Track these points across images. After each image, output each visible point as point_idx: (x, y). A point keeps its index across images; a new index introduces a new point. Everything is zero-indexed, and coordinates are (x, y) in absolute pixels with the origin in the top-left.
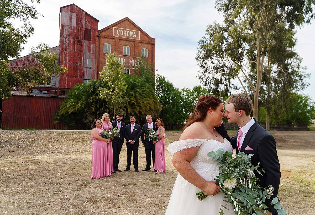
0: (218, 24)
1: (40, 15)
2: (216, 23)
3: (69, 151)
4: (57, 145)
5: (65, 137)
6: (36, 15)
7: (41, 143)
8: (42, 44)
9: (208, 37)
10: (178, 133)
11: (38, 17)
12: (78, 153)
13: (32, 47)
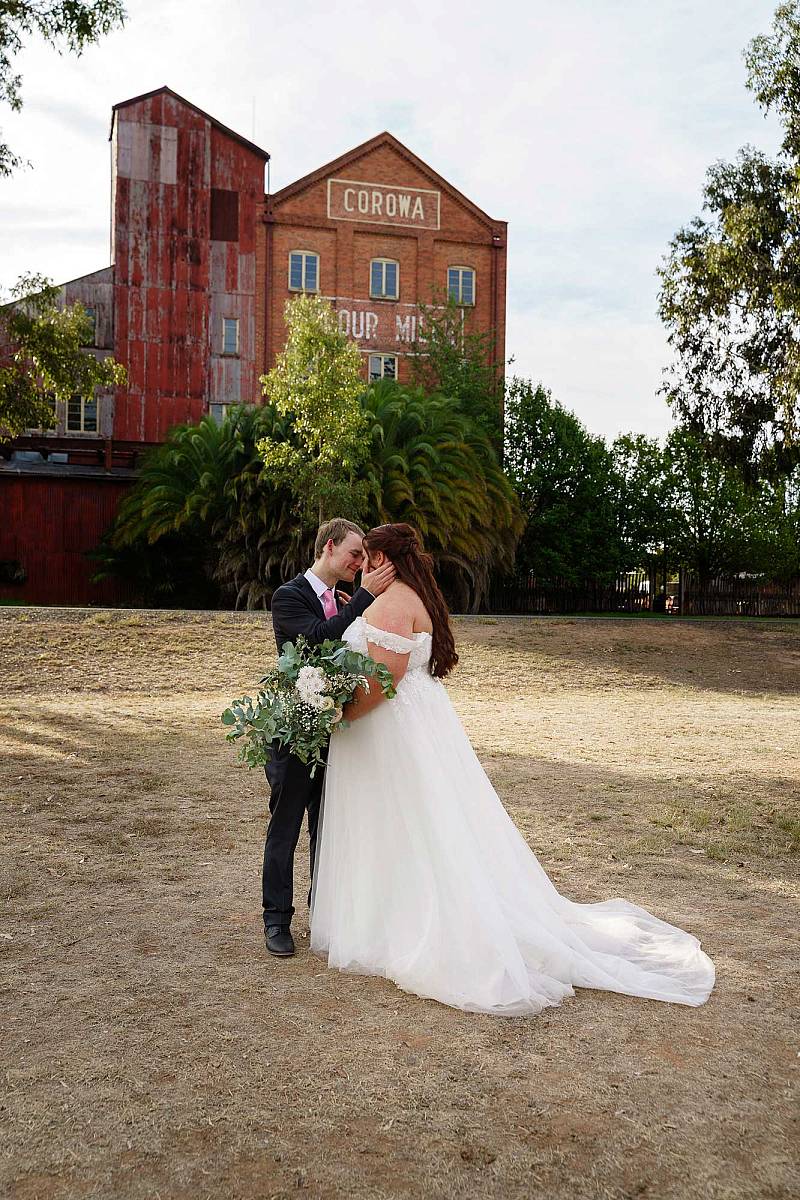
0: (758, 157)
1: (18, 160)
2: (751, 154)
3: (133, 683)
4: (92, 663)
5: (125, 632)
6: (5, 164)
8: (30, 278)
9: (712, 218)
10: (572, 624)
11: (13, 168)
12: (165, 692)
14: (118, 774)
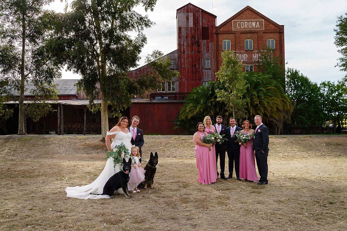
1: (152, 23)
3: (183, 155)
4: (173, 150)
5: (181, 142)
6: (149, 24)
7: (158, 148)
8: (156, 52)
10: (311, 137)
11: (151, 25)
12: (192, 158)
13: (147, 56)
14: (176, 182)
